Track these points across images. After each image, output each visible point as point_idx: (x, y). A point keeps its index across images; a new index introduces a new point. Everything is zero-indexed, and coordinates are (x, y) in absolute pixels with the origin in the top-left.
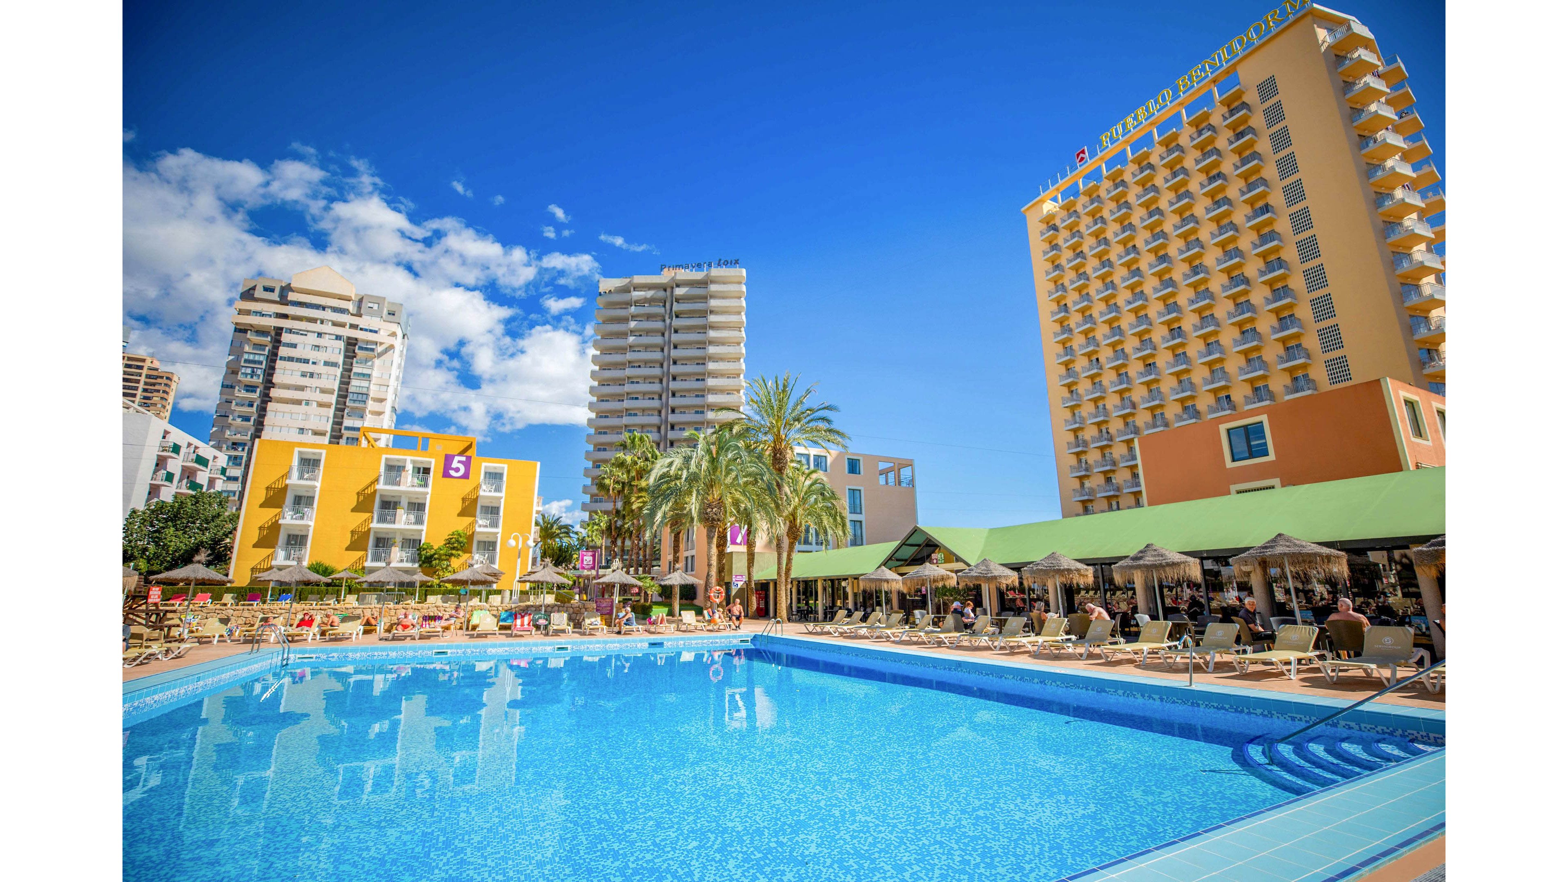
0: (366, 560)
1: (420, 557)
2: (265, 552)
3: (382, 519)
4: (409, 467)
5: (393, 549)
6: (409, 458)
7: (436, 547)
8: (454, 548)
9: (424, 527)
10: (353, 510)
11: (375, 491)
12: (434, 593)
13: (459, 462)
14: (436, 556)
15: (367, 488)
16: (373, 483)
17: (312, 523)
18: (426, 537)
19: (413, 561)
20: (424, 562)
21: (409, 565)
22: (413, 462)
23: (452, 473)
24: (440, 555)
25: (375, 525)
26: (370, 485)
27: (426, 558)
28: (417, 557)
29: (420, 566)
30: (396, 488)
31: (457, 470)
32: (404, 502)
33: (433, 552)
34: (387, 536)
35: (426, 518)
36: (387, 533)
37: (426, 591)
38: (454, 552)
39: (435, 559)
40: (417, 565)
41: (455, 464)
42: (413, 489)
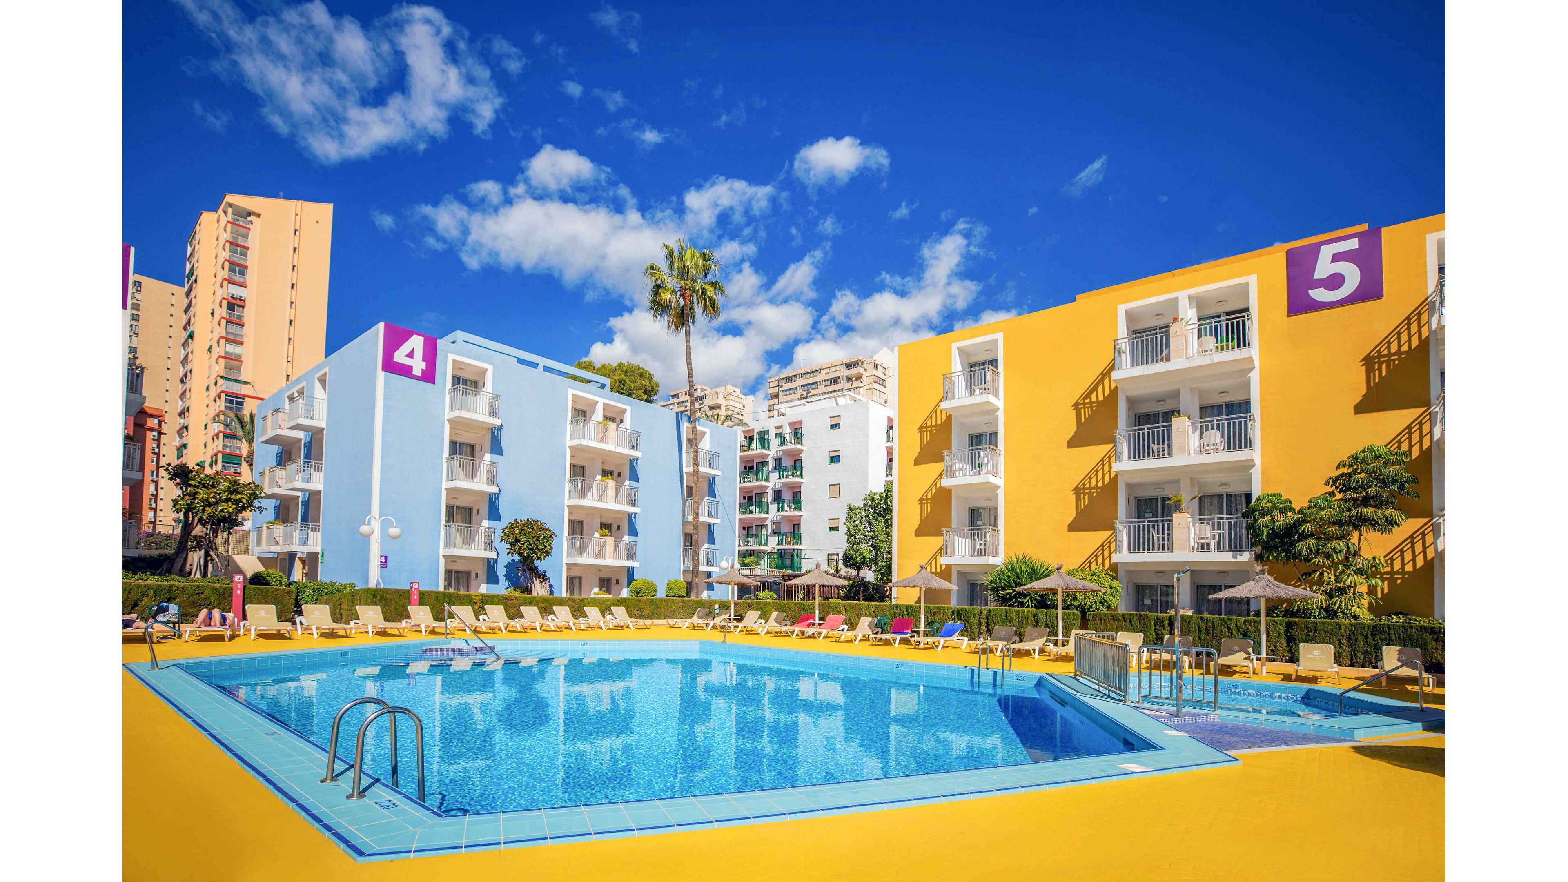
0: (1118, 549)
1: (1257, 535)
2: (935, 542)
3: (1140, 450)
4: (1189, 314)
5: (1176, 517)
6: (1183, 296)
7: (1300, 502)
8: (1366, 501)
9: (1256, 455)
10: (1072, 444)
11: (1114, 392)
12: (1314, 636)
13: (1336, 258)
14: (1307, 527)
15: (1095, 389)
16: (1106, 374)
17: (999, 481)
18: (1265, 482)
19: (1235, 546)
20: (1268, 547)
21: (1227, 556)
22: (1198, 302)
23: (1319, 294)
24: (1322, 523)
25: (1124, 465)
26: (1101, 381)
27: (1274, 534)
28: (1246, 536)
29: (1259, 558)
30: (1160, 367)
31: (1335, 282)
32: (1190, 403)
33: (1291, 517)
34: (1160, 494)
35: (1256, 432)
36: (1159, 485)
37: (1289, 626)
38: (1368, 511)
39: (1303, 537)
40: (1246, 556)
41: (1324, 268)
42: (1206, 360)
